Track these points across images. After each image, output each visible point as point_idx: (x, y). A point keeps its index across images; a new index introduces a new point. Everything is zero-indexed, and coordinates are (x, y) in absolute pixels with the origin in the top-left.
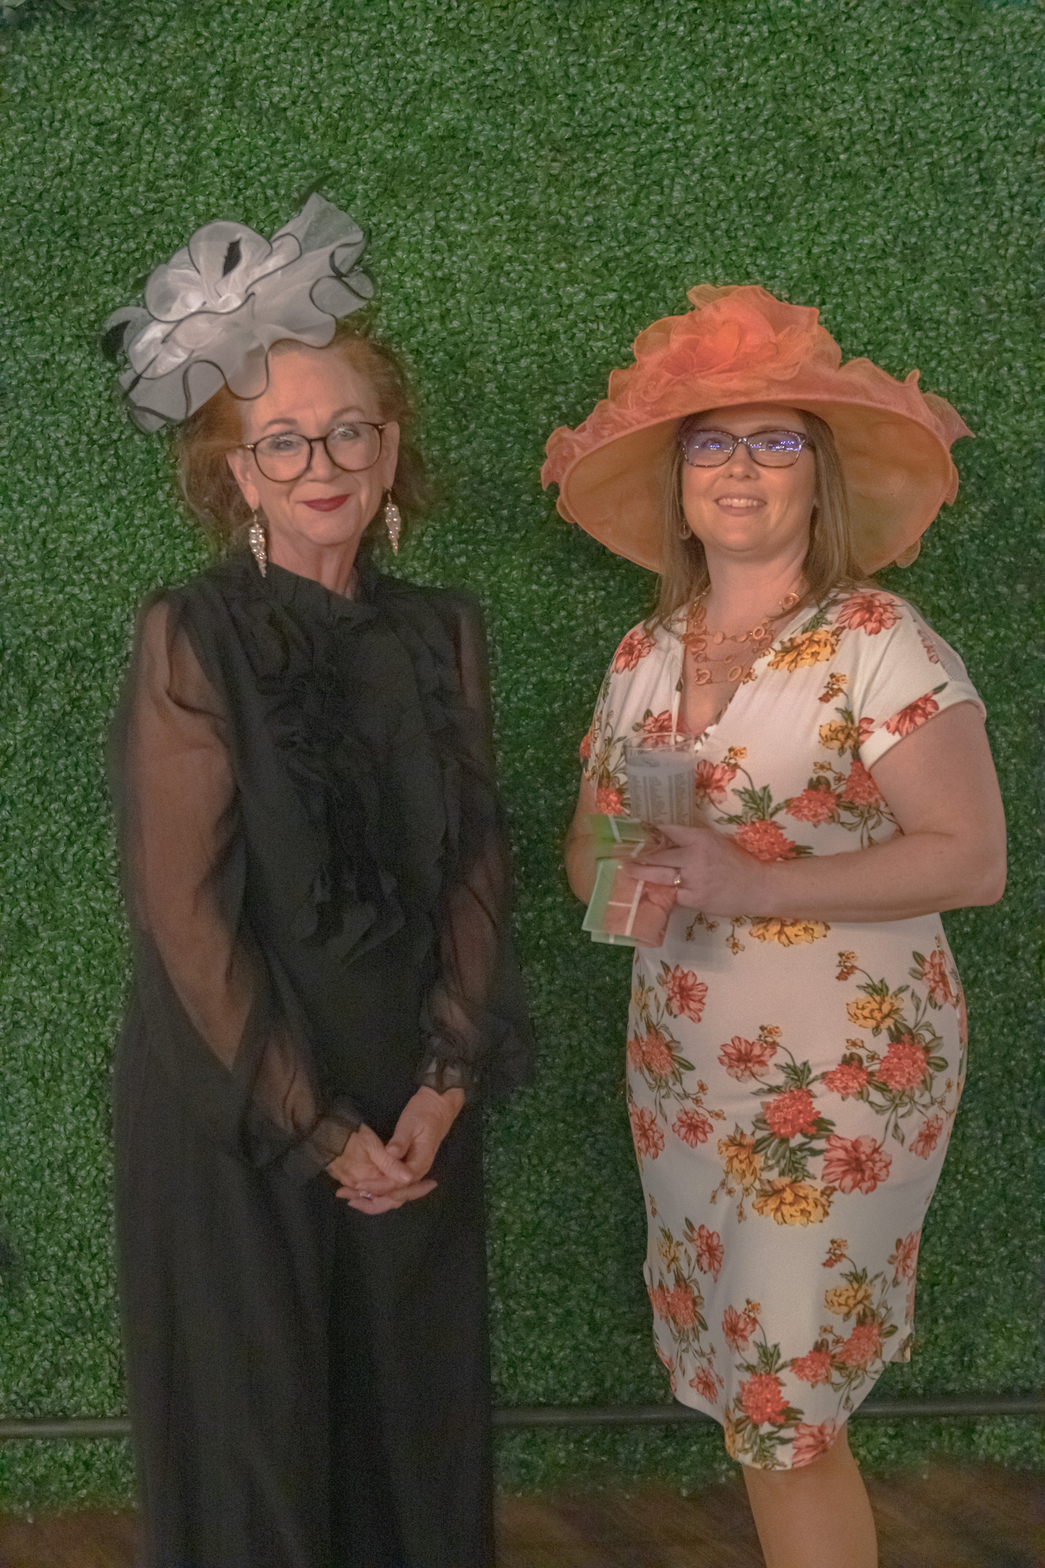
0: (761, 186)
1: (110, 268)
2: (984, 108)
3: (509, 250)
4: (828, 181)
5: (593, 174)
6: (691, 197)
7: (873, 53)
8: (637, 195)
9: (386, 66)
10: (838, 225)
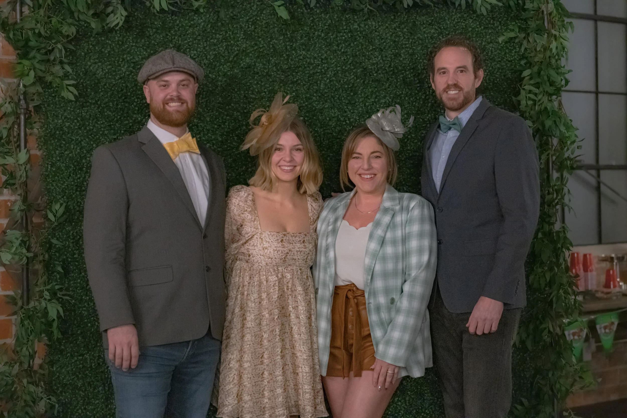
0: (349, 84)
1: (137, 109)
2: (419, 60)
4: (371, 82)
5: (295, 80)
6: (327, 87)
7: (384, 42)
8: (309, 86)
9: (228, 45)
10: (374, 96)
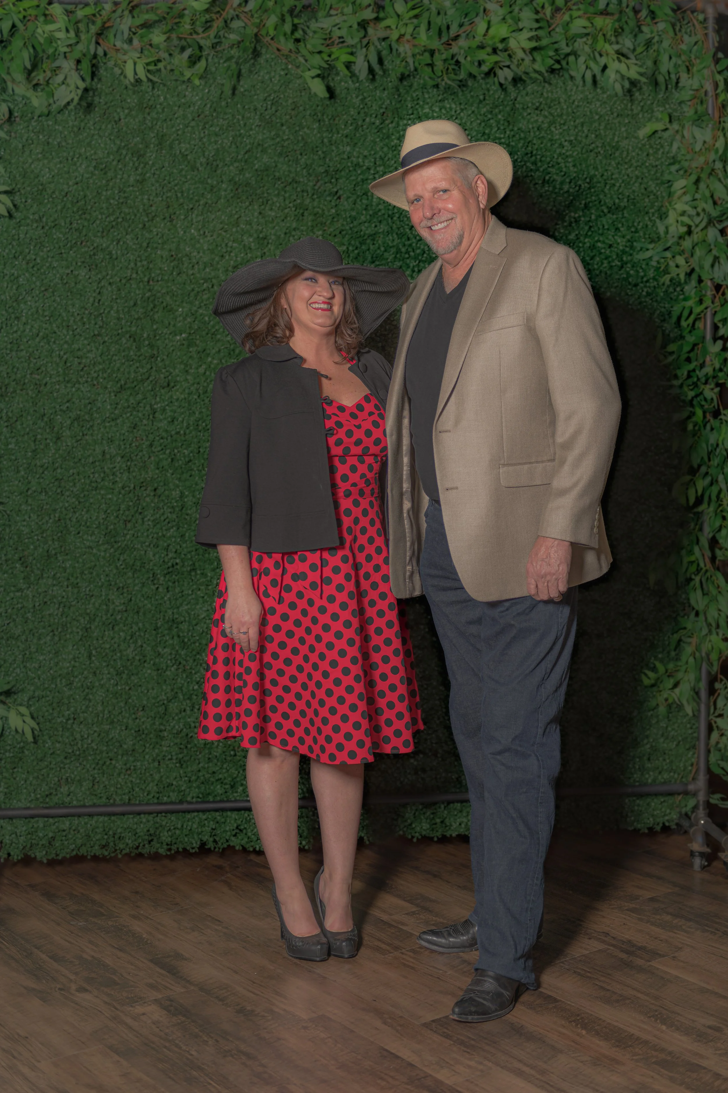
3: (294, 225)
8: (355, 201)
